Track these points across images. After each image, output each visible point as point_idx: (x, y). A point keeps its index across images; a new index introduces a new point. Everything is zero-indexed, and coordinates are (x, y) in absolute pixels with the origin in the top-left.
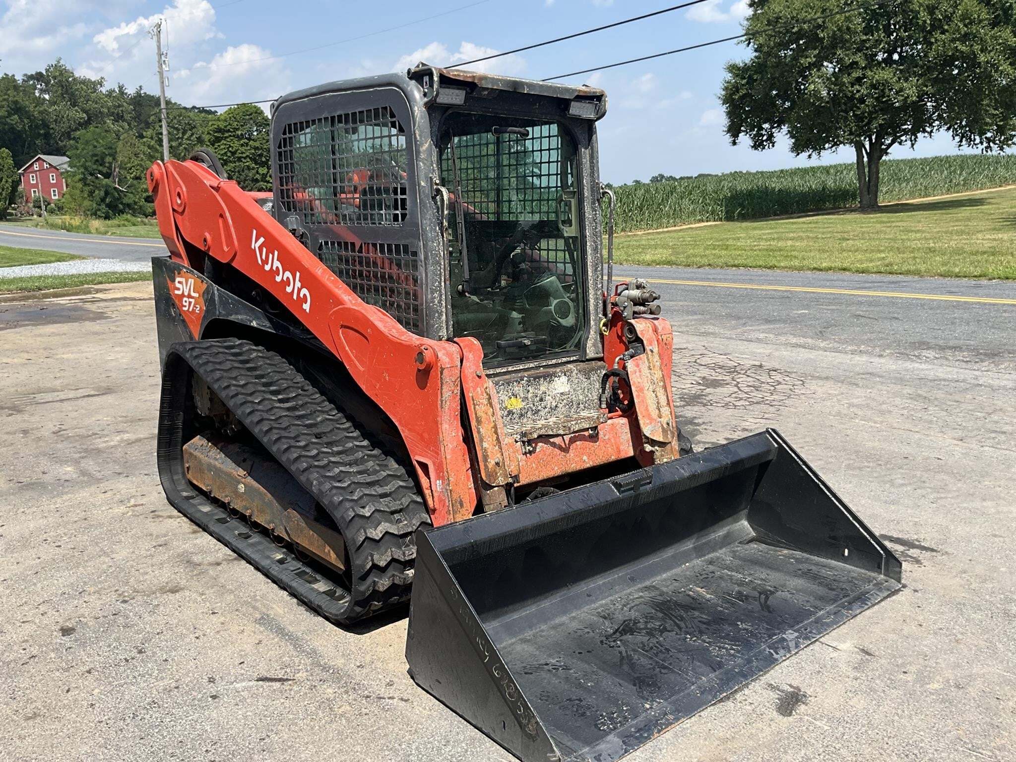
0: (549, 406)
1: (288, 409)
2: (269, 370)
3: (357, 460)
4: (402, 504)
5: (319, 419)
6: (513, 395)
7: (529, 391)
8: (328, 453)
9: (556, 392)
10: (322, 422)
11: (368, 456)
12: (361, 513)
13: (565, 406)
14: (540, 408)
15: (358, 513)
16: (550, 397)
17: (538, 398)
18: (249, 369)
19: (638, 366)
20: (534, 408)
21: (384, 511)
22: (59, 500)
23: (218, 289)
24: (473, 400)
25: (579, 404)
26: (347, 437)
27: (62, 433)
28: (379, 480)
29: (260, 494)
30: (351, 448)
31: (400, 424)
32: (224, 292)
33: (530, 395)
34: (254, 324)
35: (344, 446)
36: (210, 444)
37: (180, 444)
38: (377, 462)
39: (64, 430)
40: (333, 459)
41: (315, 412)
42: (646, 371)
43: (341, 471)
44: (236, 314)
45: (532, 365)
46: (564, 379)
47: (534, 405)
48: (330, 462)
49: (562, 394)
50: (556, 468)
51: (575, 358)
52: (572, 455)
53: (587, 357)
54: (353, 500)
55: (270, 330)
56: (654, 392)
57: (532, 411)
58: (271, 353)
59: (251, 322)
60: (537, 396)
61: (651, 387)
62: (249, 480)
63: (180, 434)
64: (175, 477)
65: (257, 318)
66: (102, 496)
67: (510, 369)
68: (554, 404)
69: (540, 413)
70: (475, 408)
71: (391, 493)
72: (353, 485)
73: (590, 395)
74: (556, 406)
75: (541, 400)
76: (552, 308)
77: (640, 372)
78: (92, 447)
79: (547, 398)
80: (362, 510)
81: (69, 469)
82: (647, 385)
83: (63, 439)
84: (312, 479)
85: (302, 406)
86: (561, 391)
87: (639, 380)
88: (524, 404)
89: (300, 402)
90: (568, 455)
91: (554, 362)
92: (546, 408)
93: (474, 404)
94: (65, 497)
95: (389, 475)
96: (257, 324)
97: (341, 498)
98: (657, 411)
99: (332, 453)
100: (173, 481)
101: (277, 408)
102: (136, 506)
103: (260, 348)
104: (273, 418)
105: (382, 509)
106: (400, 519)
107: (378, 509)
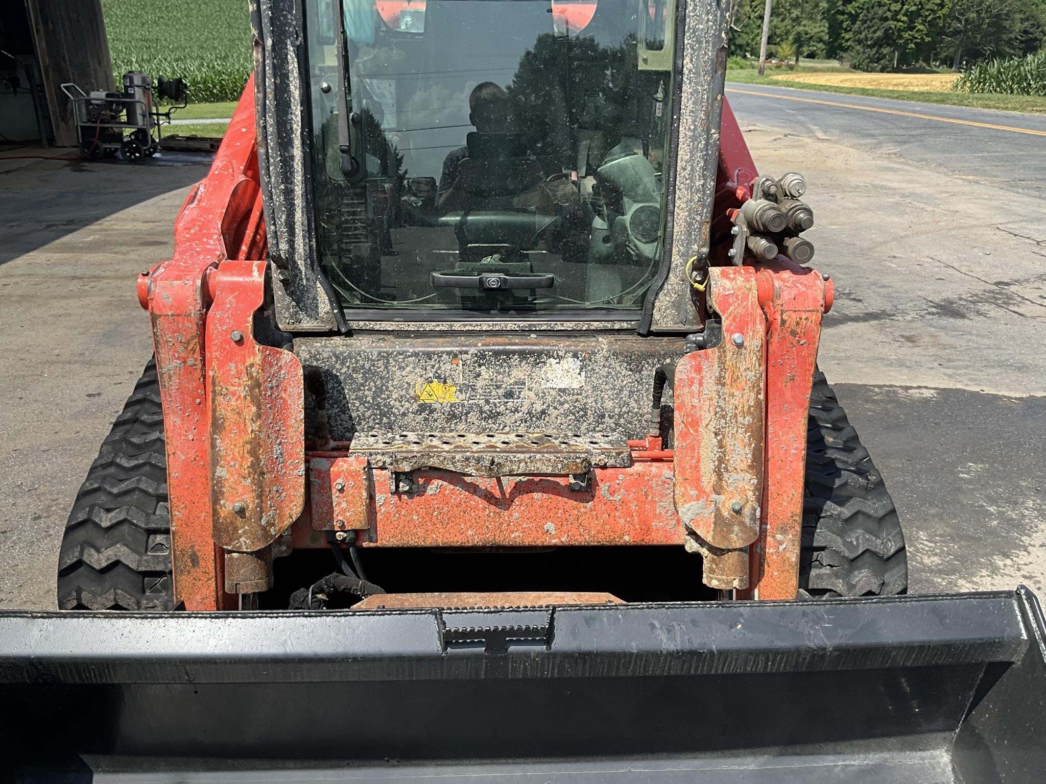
0: (525, 409)
6: (439, 377)
7: (479, 375)
9: (549, 385)
13: (566, 416)
14: (502, 409)
16: (532, 394)
17: (501, 392)
19: (699, 370)
20: (486, 408)
24: (214, 384)
25: (603, 416)
33: (480, 383)
42: (710, 385)
45: (510, 326)
46: (571, 364)
47: (487, 402)
49: (563, 391)
50: (470, 533)
51: (625, 325)
52: (516, 515)
53: (653, 328)
56: (716, 434)
57: (481, 412)
60: (498, 387)
61: (713, 424)
67: (457, 326)
68: (538, 407)
69: (501, 419)
70: (213, 401)
73: (633, 404)
74: (543, 412)
75: (509, 395)
76: (627, 218)
77: (701, 384)
79: (525, 393)
80: (103, 514)
82: (706, 415)
86: (562, 386)
87: (695, 401)
88: (462, 397)
90: (506, 512)
91: (569, 326)
92: (517, 411)
93: (214, 391)
98: (714, 478)
105: (135, 521)
106: (162, 545)
107: (129, 518)
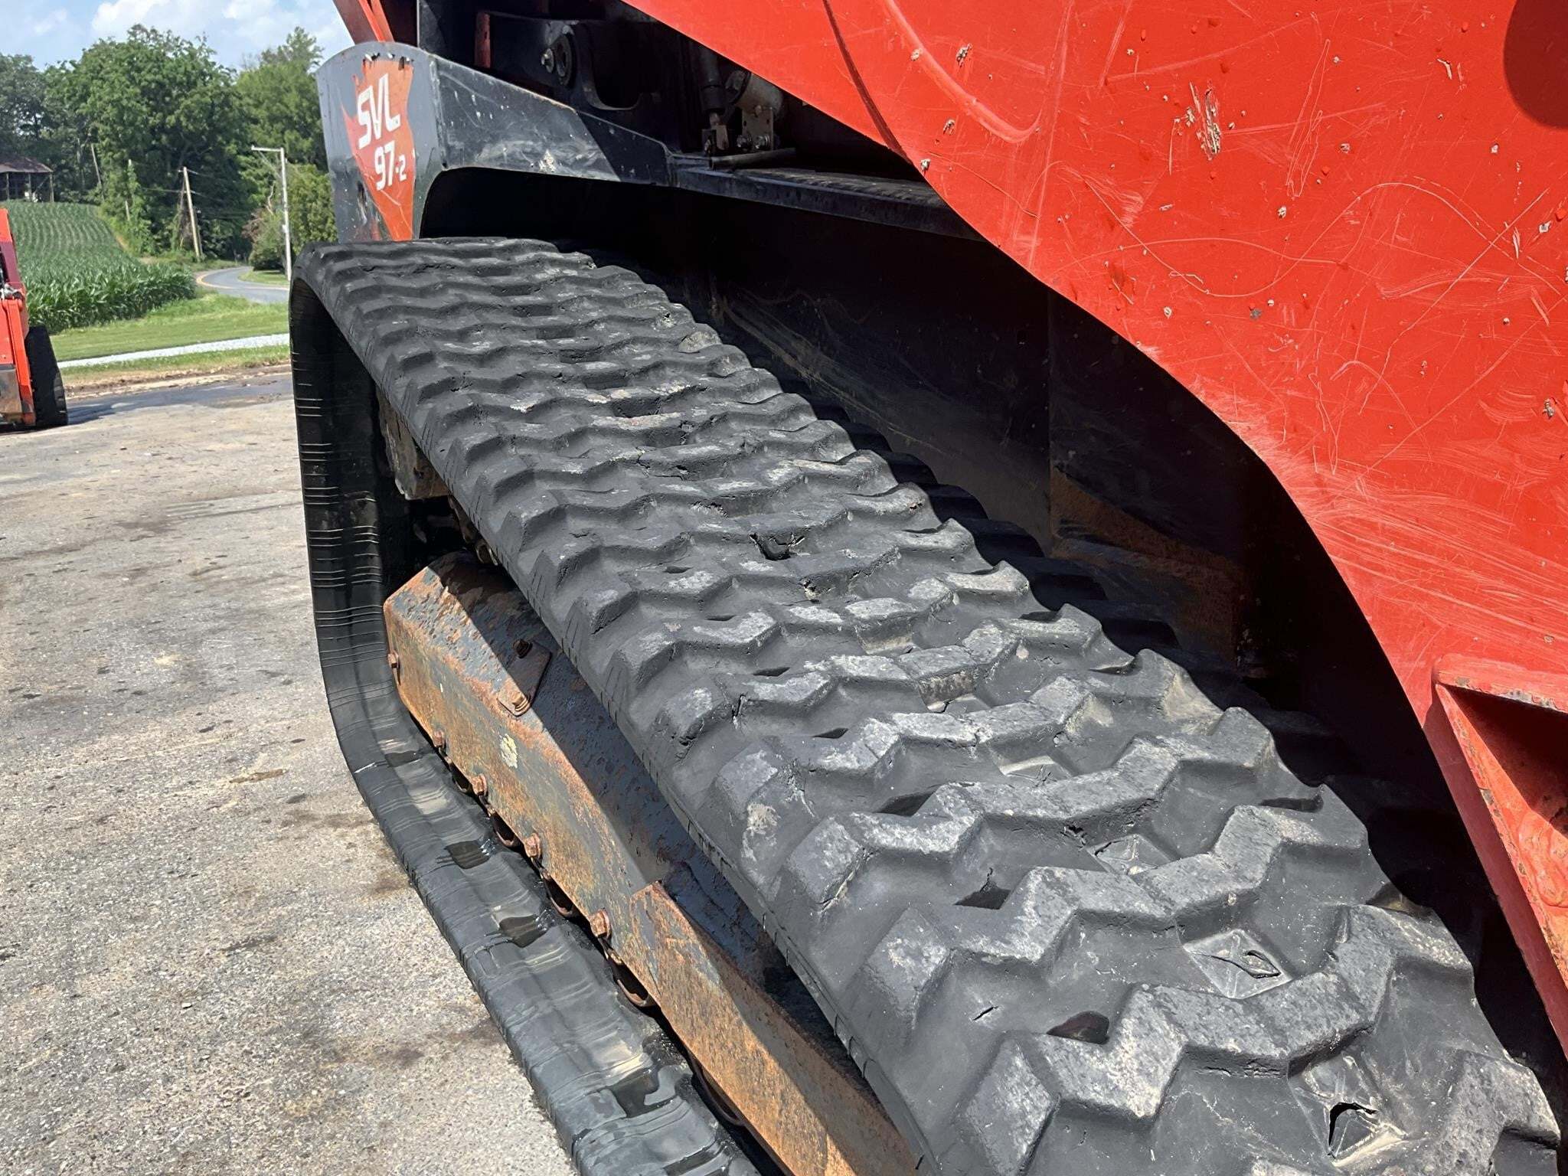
1: (649, 438)
2: (594, 315)
3: (984, 669)
4: (1346, 994)
5: (777, 475)
8: (826, 630)
10: (791, 486)
11: (1036, 646)
12: (1096, 1095)
15: (1071, 1088)
18: (525, 311)
21: (1244, 1061)
22: (80, 753)
23: (439, 66)
26: (908, 552)
27: (211, 573)
28: (1138, 806)
29: (561, 785)
30: (940, 608)
31: (1295, 443)
32: (455, 72)
34: (549, 165)
35: (902, 597)
36: (446, 594)
37: (378, 595)
38: (1096, 682)
39: (220, 568)
40: (853, 665)
41: (759, 448)
43: (908, 741)
44: (494, 140)
48: (840, 681)
54: (1011, 968)
55: (598, 176)
58: (610, 270)
59: (538, 156)
62: (532, 722)
63: (376, 566)
64: (371, 694)
65: (559, 137)
66: (195, 740)
71: (1247, 899)
72: (989, 842)
78: (253, 605)
80: (1093, 1060)
81: (166, 660)
83: (201, 587)
84: (738, 797)
85: (706, 426)
89: (699, 414)
94: (103, 743)
95: (1190, 768)
96: (560, 161)
97: (937, 955)
99: (848, 633)
100: (364, 704)
101: (603, 432)
102: (261, 776)
103: (576, 256)
104: (576, 469)
105: (1231, 1045)
106: (1355, 1107)
107: (1202, 1041)
